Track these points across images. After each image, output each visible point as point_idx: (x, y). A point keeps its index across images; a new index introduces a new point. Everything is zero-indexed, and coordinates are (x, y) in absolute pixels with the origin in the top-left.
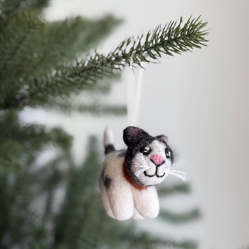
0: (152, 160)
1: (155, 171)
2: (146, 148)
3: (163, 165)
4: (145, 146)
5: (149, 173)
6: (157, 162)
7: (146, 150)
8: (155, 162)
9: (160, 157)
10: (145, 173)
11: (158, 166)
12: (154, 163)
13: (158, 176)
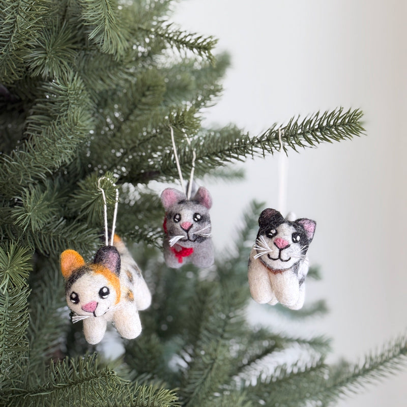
0: (275, 244)
1: (278, 255)
2: (272, 231)
3: (287, 249)
4: (272, 229)
5: (272, 256)
6: (280, 245)
7: (271, 233)
8: (279, 246)
9: (283, 241)
10: (269, 256)
11: (281, 250)
12: (277, 246)
13: (282, 260)
